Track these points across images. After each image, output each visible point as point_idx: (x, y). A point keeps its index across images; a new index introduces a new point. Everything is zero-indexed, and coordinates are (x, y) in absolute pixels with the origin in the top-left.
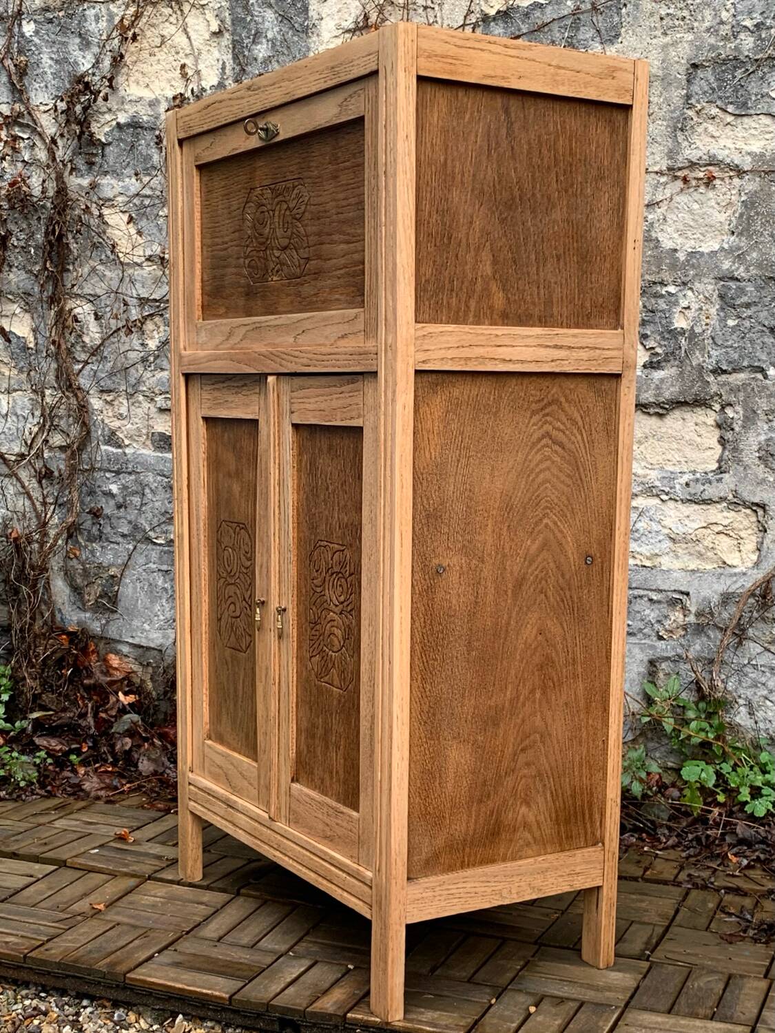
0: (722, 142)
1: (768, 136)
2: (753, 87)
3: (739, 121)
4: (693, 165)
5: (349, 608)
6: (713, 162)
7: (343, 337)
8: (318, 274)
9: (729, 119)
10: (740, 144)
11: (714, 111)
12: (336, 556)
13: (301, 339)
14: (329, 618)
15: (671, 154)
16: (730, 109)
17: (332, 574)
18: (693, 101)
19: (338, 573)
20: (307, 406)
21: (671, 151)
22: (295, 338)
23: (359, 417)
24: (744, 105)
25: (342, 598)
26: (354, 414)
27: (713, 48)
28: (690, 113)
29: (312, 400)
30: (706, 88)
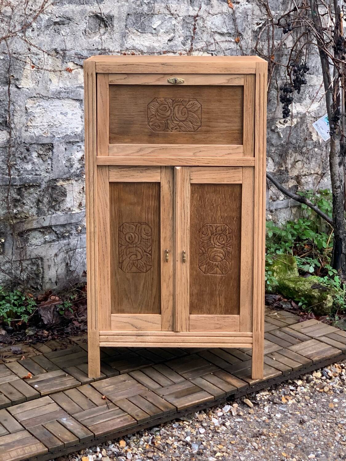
0: (137, 42)
1: (150, 40)
2: (146, 23)
3: (142, 35)
4: (127, 49)
5: (228, 245)
6: (134, 48)
7: (228, 154)
8: (207, 132)
9: (139, 34)
10: (142, 43)
11: (135, 31)
12: (219, 228)
13: (198, 154)
14: (213, 250)
15: (121, 46)
16: (140, 30)
17: (216, 235)
18: (128, 27)
19: (219, 234)
20: (203, 177)
21: (121, 44)
22: (194, 153)
23: (239, 180)
24: (144, 29)
25: (224, 242)
26: (236, 180)
27: (135, 9)
28: (127, 31)
29: (206, 175)
30: (132, 23)
